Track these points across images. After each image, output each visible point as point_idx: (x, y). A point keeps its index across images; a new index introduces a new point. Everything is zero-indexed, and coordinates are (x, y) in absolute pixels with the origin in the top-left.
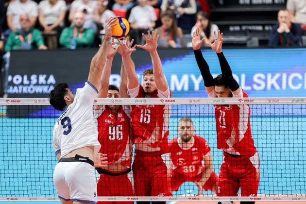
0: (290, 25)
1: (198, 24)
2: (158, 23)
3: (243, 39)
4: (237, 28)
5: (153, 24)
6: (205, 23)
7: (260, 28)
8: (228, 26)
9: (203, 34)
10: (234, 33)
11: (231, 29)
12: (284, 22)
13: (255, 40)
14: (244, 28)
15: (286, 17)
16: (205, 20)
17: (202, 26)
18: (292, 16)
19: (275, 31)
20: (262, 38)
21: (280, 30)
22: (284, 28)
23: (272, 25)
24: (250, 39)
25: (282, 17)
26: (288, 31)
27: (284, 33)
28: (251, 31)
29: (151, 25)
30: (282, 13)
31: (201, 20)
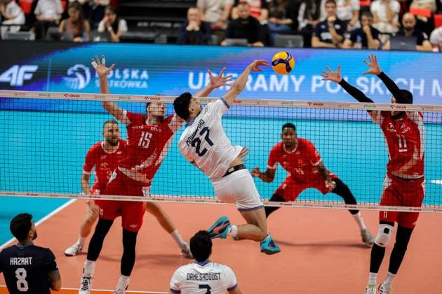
0: (199, 23)
1: (106, 19)
2: (65, 15)
3: (151, 35)
4: (146, 24)
5: (59, 17)
6: (113, 17)
7: (169, 25)
8: (137, 22)
9: (110, 29)
10: (143, 29)
11: (140, 24)
12: (194, 20)
13: (164, 37)
14: (152, 24)
15: (196, 15)
16: (113, 14)
17: (110, 20)
18: (202, 14)
19: (184, 29)
20: (170, 35)
21: (189, 28)
22: (193, 26)
23: (182, 22)
24: (158, 36)
25: (192, 15)
26: (197, 29)
27: (193, 31)
28: (160, 28)
29: (57, 18)
30: (192, 11)
31: (109, 15)
